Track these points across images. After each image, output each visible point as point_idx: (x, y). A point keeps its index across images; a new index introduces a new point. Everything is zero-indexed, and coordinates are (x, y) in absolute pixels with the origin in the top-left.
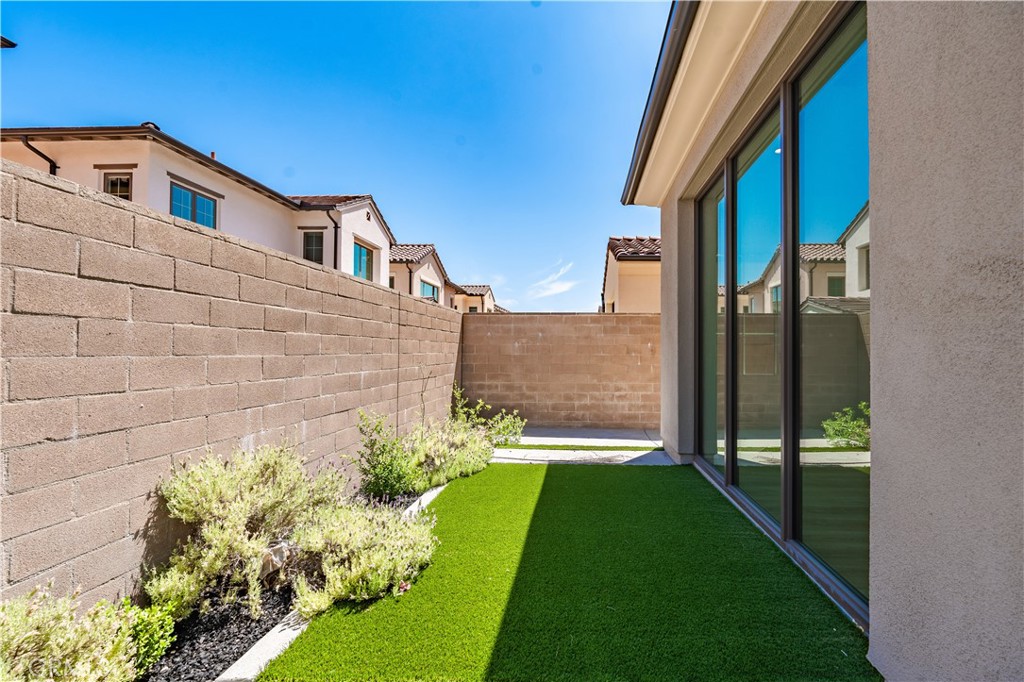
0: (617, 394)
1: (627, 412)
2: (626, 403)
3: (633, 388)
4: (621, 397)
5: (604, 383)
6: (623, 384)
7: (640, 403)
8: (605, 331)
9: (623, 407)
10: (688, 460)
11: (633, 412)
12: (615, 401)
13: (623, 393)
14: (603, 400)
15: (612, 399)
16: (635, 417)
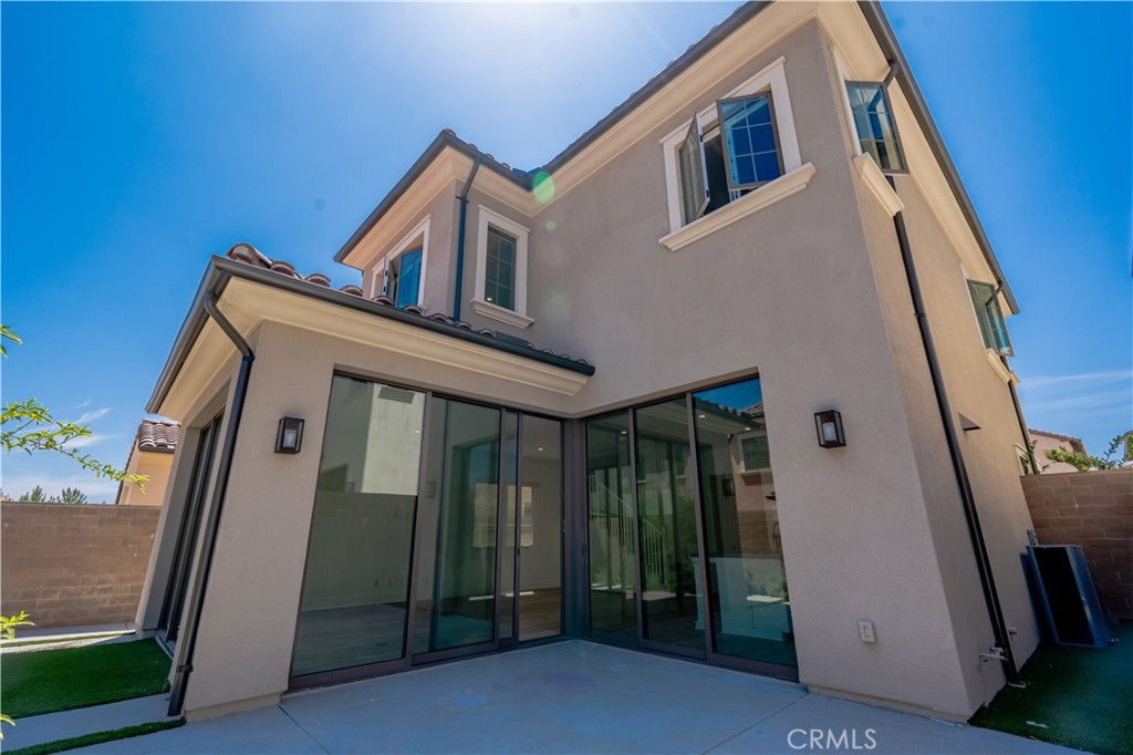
0: (100, 587)
1: (109, 605)
2: (109, 596)
3: (122, 580)
4: (103, 591)
5: (85, 576)
6: (111, 577)
7: (128, 594)
8: (101, 522)
9: (104, 601)
10: (149, 635)
11: (116, 605)
12: (96, 595)
13: (106, 586)
14: (79, 594)
15: (91, 593)
16: (118, 610)
